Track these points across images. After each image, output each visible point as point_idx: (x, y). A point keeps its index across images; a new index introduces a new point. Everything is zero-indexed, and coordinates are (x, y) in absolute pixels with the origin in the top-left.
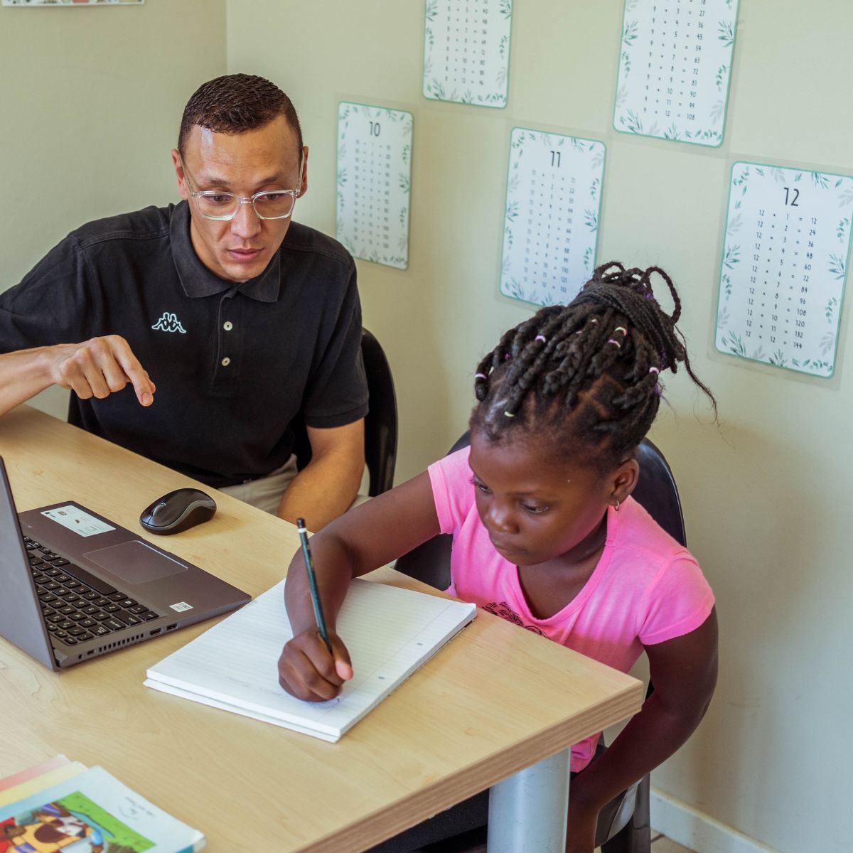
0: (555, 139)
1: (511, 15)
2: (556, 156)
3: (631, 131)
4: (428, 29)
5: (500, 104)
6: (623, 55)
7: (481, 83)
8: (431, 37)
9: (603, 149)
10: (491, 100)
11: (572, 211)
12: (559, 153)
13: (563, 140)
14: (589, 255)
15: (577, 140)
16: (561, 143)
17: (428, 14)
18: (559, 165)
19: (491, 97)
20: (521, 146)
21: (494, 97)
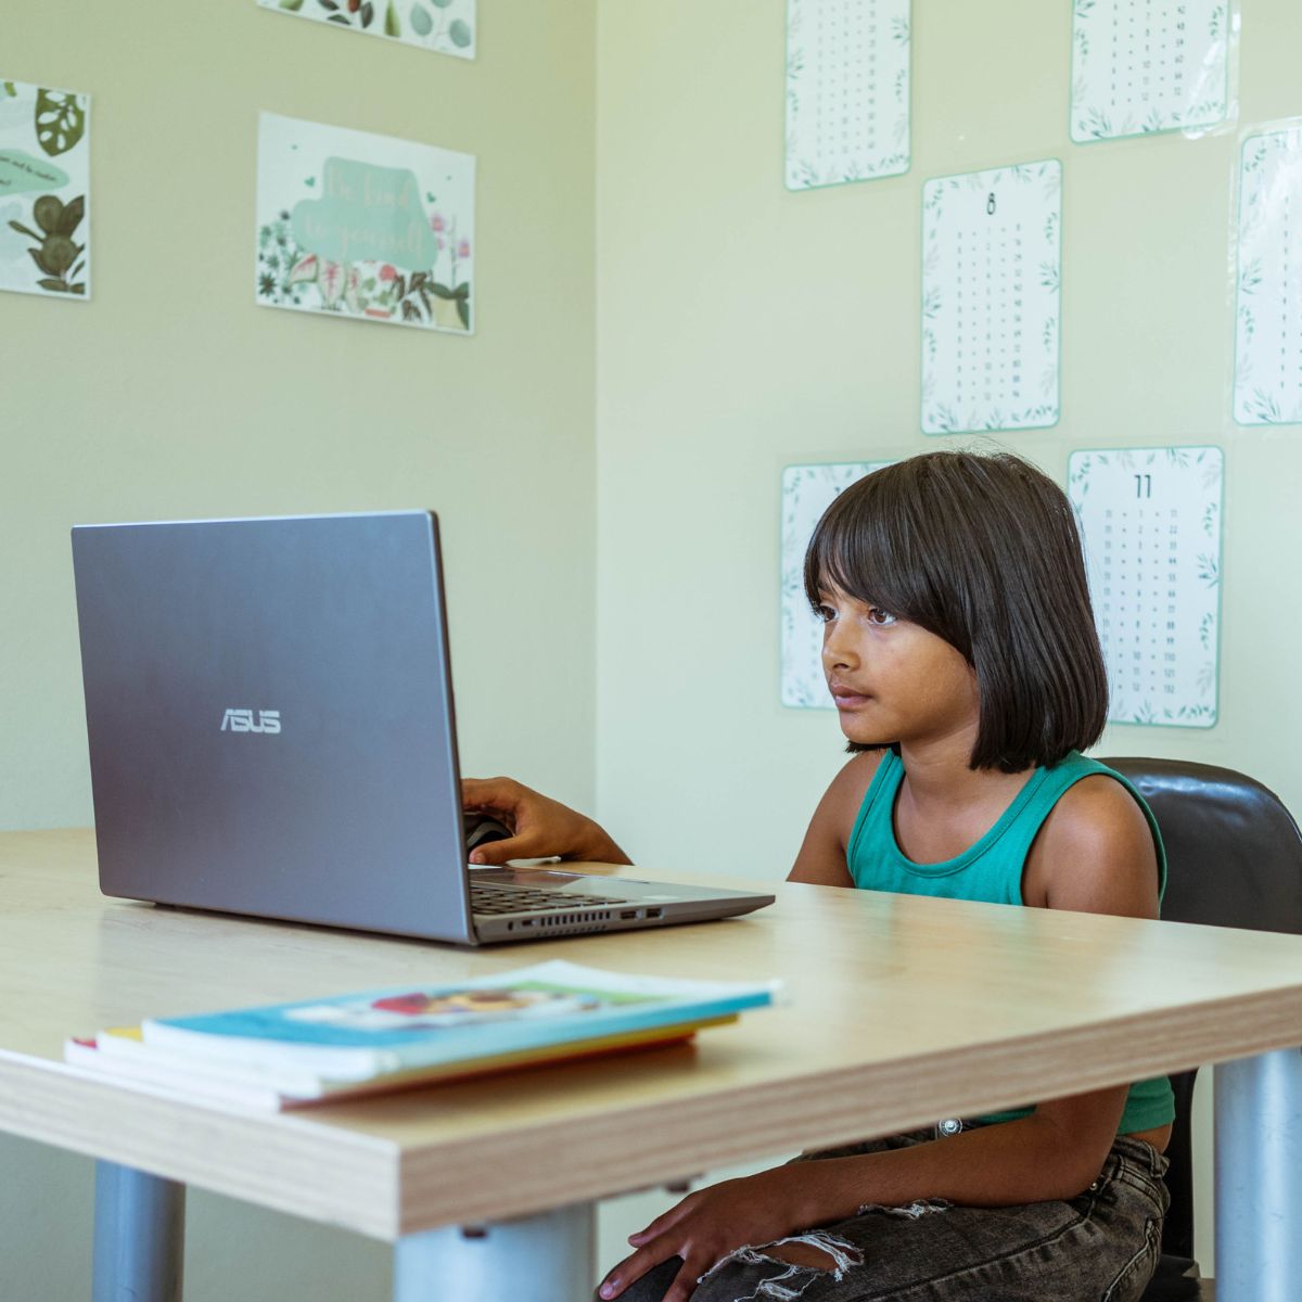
0: (1140, 456)
1: (1060, 286)
2: (1144, 484)
3: (1262, 421)
4: (926, 332)
5: (1049, 419)
6: (1242, 309)
7: (1016, 394)
8: (932, 342)
9: (1220, 456)
10: (1034, 417)
11: (1175, 561)
12: (1148, 477)
13: (1153, 456)
14: (1208, 626)
15: (1175, 450)
16: (1151, 459)
17: (926, 309)
18: (1149, 495)
19: (1033, 413)
20: (1086, 478)
21: (1038, 412)
